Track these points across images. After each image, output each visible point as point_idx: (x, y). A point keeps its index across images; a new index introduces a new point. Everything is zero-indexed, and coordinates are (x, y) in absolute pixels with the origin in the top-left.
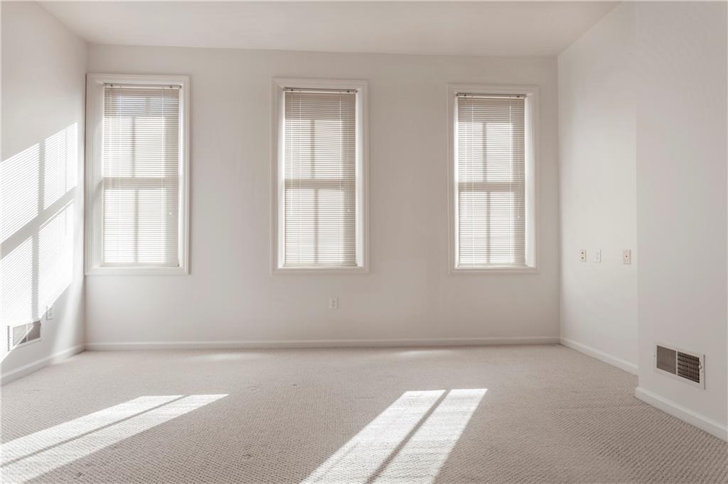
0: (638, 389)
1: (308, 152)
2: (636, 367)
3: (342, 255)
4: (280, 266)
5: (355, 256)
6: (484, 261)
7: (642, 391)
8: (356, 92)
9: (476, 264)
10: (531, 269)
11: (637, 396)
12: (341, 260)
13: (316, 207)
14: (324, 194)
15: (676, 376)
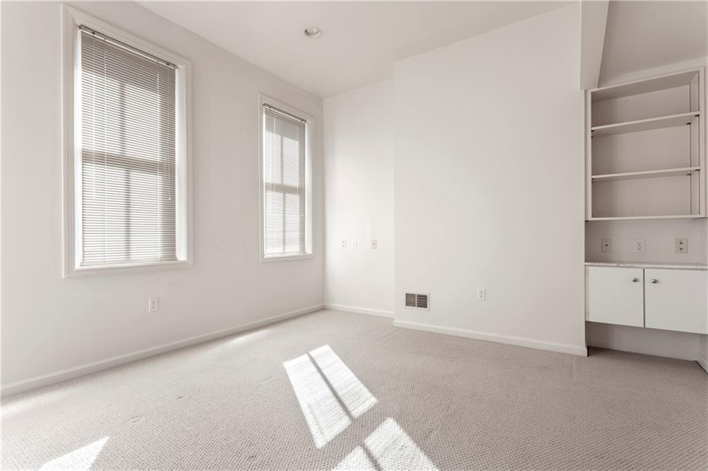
0: (396, 321)
1: (117, 120)
2: (393, 312)
3: (159, 249)
4: (77, 266)
5: (175, 250)
6: (281, 250)
7: (398, 322)
8: (178, 68)
9: (276, 253)
10: (309, 255)
11: (395, 325)
12: (159, 255)
13: (128, 191)
14: (138, 177)
15: (416, 308)
